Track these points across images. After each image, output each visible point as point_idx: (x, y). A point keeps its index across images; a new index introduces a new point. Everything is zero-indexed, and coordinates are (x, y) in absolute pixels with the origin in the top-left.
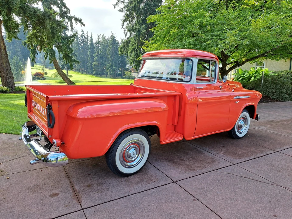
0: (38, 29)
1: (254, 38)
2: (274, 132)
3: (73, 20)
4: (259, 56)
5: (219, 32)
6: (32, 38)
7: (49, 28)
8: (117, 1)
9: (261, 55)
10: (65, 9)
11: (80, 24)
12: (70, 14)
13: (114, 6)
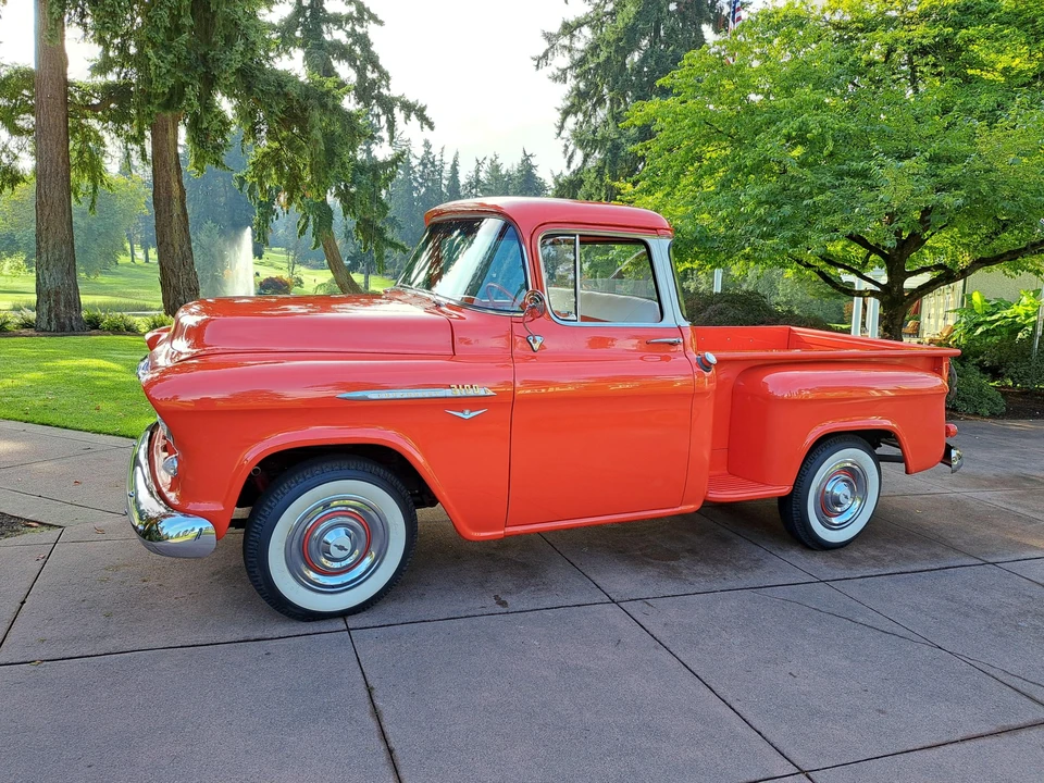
0: (284, 139)
1: (984, 188)
2: (1014, 508)
3: (396, 111)
4: (1025, 249)
5: (862, 164)
6: (264, 167)
7: (319, 136)
8: (548, 47)
9: (1034, 245)
10: (373, 72)
11: (419, 123)
12: (389, 90)
13: (536, 63)
